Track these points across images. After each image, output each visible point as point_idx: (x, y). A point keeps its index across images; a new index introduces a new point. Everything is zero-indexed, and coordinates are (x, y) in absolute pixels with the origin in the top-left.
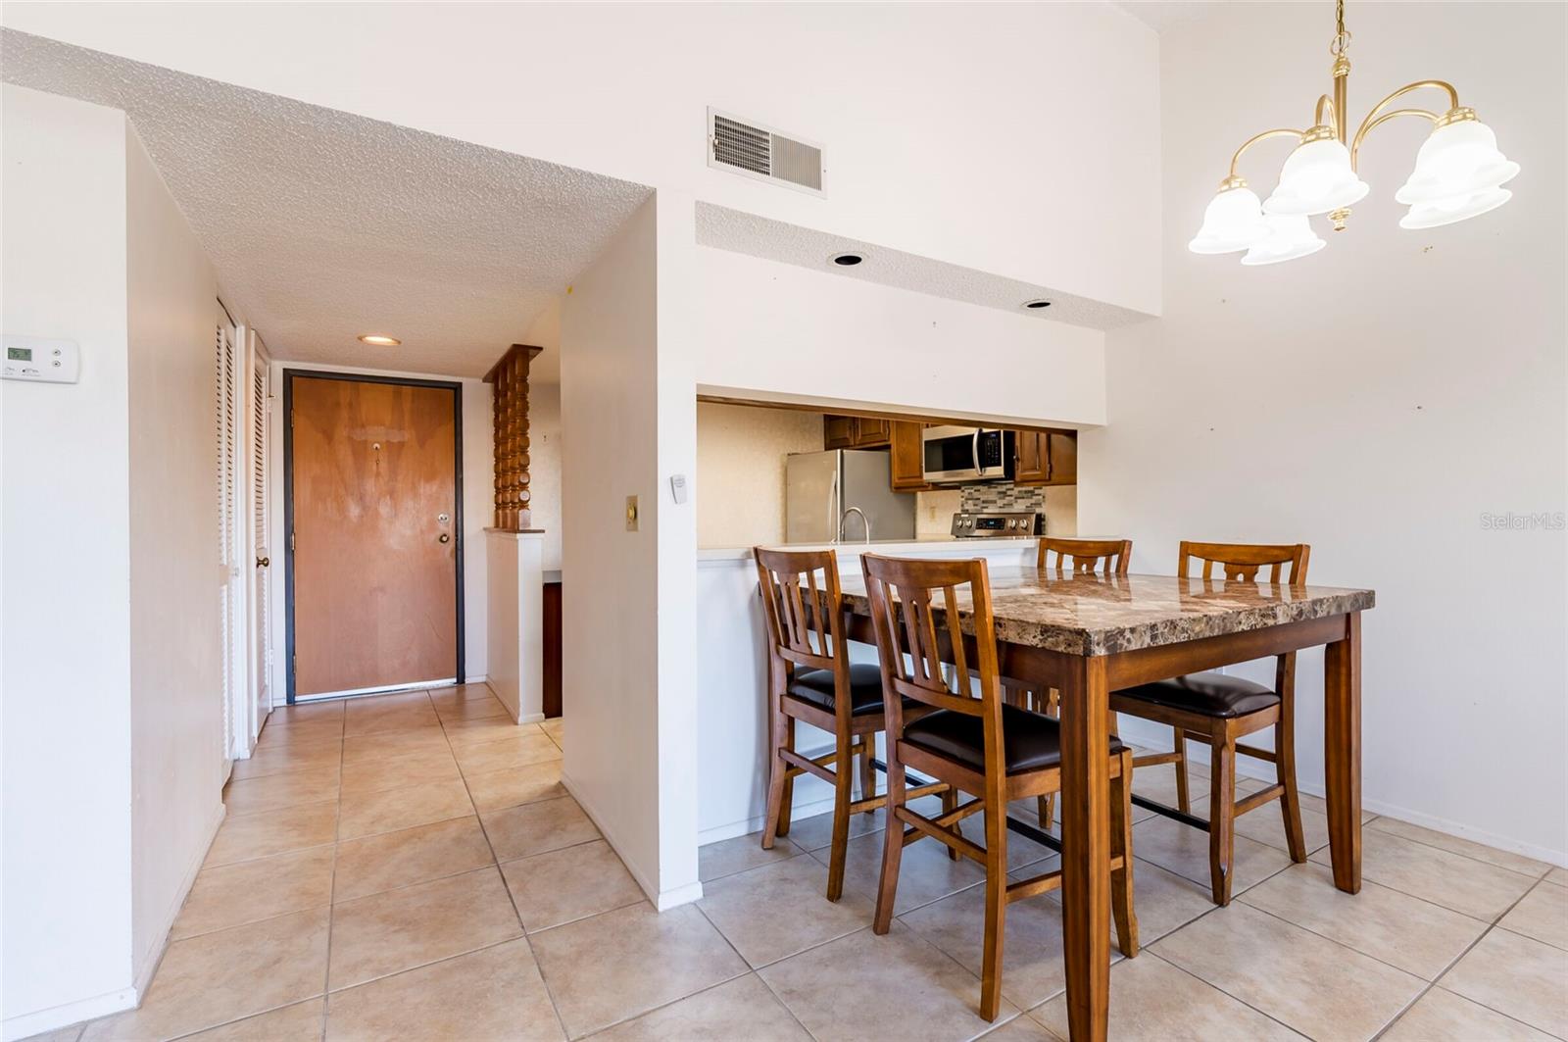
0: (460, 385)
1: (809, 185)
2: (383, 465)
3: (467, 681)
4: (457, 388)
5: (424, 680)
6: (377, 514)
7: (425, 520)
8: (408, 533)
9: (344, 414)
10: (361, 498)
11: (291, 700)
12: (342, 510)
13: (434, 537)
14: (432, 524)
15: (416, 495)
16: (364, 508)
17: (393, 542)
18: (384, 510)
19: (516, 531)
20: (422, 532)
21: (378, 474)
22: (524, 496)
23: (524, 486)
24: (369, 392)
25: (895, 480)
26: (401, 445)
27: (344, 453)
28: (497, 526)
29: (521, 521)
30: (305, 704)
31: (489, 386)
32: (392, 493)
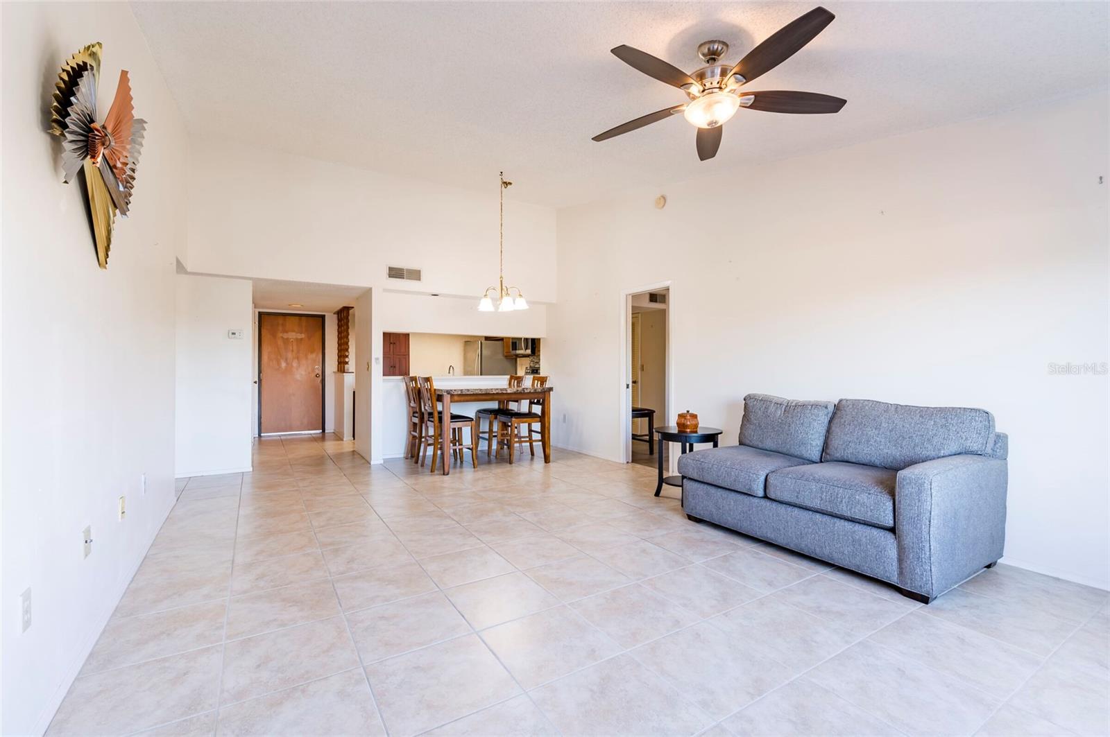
0: (324, 316)
1: (417, 280)
2: (295, 347)
3: (326, 431)
4: (323, 317)
5: (309, 430)
6: (292, 366)
7: (310, 369)
8: (303, 373)
9: (280, 328)
10: (286, 360)
11: (260, 436)
12: (279, 363)
13: (313, 375)
14: (313, 370)
15: (307, 358)
16: (287, 364)
17: (298, 377)
18: (295, 364)
19: (344, 372)
20: (309, 373)
21: (293, 351)
22: (347, 360)
23: (347, 356)
24: (290, 320)
25: (505, 354)
26: (301, 339)
27: (280, 342)
28: (338, 371)
29: (346, 368)
30: (264, 436)
31: (336, 316)
32: (298, 358)
